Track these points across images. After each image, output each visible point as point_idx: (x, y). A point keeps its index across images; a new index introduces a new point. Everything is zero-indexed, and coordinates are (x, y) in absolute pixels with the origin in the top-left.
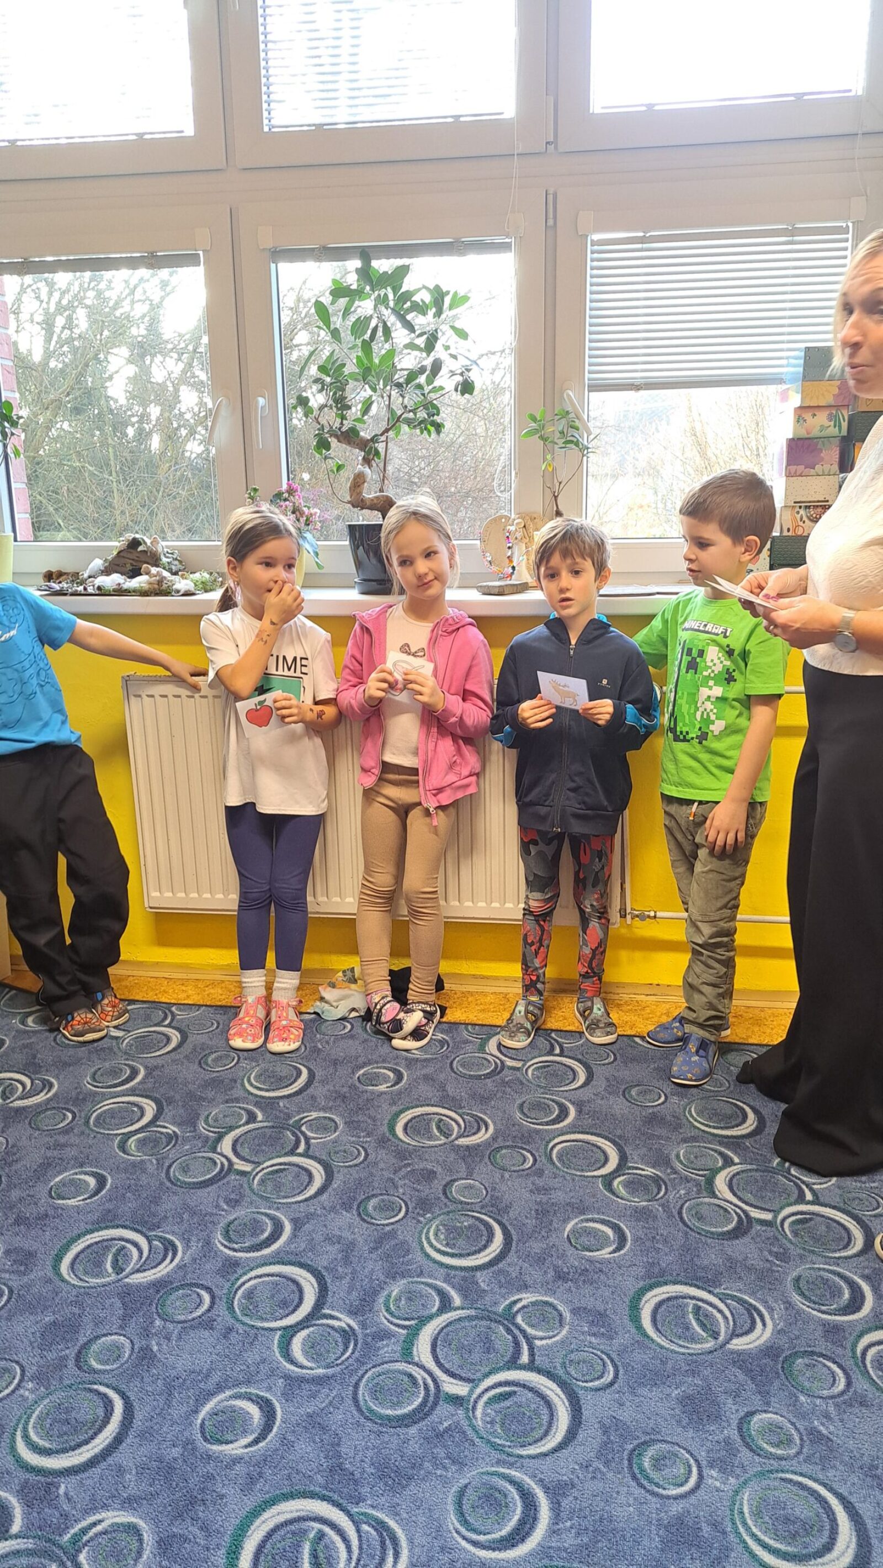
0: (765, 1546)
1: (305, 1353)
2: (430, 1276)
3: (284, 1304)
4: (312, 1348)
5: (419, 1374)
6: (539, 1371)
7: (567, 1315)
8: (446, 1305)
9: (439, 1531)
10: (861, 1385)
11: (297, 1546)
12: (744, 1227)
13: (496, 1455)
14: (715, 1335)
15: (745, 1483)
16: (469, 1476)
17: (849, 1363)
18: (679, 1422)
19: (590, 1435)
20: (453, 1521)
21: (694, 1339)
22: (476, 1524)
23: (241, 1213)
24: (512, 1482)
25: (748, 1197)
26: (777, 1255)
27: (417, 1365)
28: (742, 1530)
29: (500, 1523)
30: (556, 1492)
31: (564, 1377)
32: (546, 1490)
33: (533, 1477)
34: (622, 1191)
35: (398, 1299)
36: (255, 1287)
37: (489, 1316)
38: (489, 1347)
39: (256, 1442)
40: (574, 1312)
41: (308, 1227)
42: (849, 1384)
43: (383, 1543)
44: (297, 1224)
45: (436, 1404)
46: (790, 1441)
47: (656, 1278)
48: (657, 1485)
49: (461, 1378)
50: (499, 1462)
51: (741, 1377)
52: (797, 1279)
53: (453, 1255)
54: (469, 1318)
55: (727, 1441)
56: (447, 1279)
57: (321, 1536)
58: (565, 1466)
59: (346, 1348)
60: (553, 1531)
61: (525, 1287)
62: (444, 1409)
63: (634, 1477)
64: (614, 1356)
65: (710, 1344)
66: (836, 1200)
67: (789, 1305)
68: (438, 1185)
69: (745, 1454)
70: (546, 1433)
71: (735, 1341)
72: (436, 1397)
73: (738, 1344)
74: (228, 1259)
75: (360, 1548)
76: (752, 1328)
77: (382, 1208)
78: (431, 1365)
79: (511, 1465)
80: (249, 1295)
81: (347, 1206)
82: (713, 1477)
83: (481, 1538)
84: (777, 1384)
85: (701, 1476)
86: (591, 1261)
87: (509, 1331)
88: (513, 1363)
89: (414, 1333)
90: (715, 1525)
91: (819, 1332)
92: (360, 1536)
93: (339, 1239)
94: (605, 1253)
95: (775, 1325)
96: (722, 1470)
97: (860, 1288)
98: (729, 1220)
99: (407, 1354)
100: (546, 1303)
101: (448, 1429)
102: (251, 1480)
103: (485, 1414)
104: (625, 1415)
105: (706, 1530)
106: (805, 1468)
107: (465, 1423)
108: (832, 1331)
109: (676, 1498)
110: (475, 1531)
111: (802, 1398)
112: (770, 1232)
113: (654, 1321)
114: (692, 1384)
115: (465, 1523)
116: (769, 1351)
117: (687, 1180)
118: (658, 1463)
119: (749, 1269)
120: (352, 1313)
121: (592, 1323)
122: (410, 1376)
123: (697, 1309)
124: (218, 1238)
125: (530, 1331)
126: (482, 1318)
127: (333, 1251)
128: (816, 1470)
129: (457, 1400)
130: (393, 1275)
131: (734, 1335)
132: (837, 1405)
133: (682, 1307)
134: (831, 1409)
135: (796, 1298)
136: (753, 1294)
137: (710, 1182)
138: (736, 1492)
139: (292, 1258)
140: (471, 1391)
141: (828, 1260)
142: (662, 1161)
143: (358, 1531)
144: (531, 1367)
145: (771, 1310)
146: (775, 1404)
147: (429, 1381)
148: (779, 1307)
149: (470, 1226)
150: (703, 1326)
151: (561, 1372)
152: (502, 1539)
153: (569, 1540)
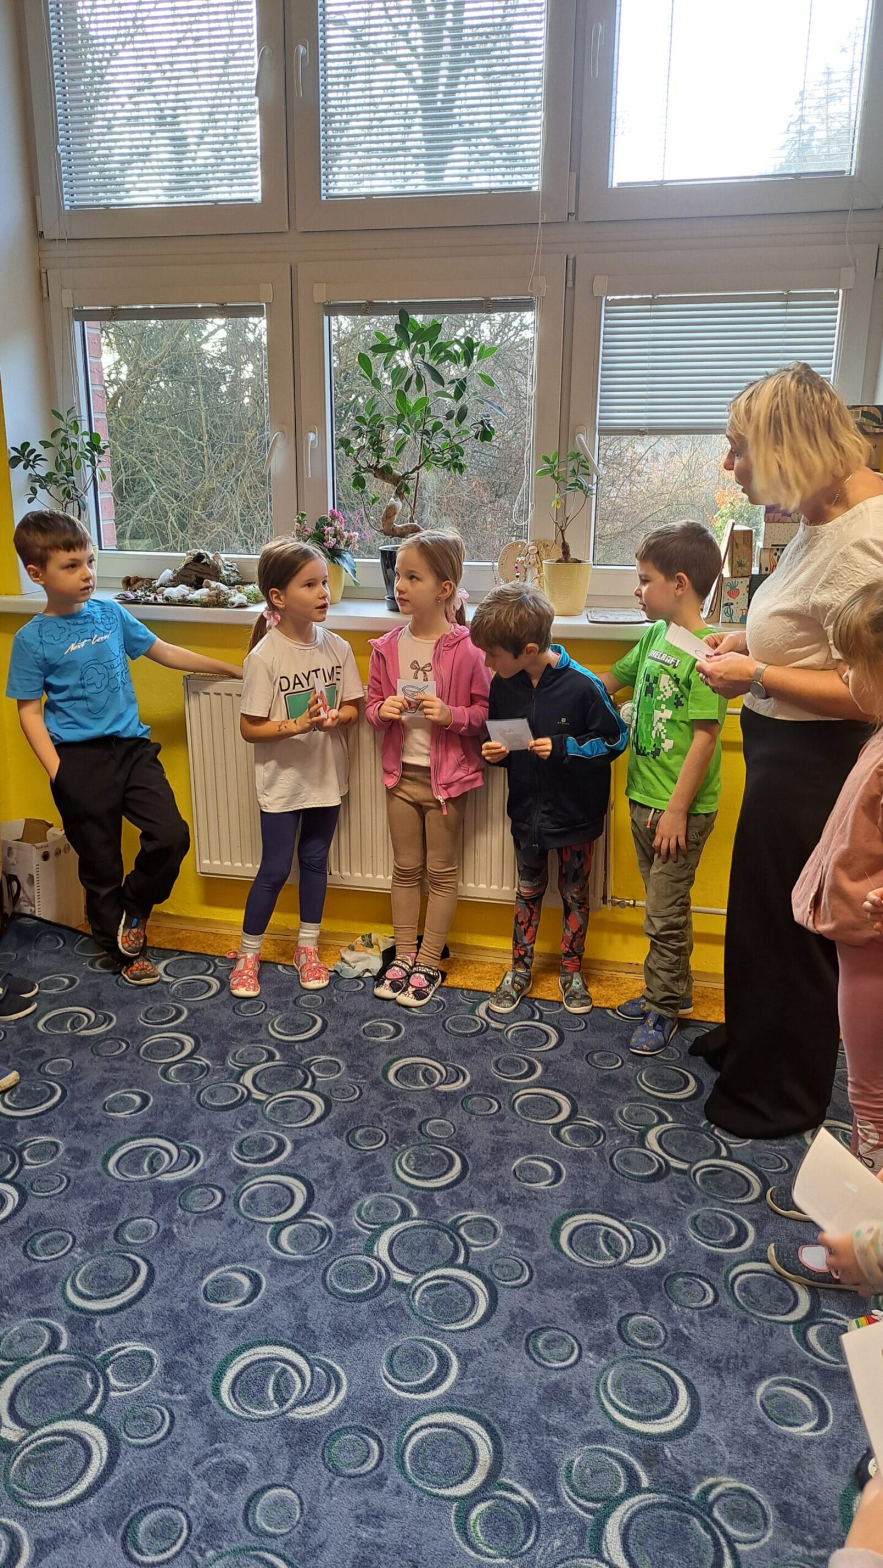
0: (618, 1408)
1: (290, 1242)
2: (398, 1193)
3: (278, 1205)
4: (296, 1240)
5: (375, 1265)
6: (470, 1270)
7: (501, 1230)
8: (406, 1215)
9: (373, 1376)
10: (725, 1301)
11: (266, 1378)
12: (663, 1172)
13: (424, 1328)
14: (617, 1255)
15: (613, 1363)
16: (402, 1340)
17: (720, 1285)
18: (572, 1316)
19: (501, 1319)
20: (384, 1370)
21: (599, 1257)
22: (401, 1375)
23: (253, 1133)
24: (433, 1347)
25: (673, 1150)
26: (684, 1198)
27: (375, 1258)
28: (602, 1395)
29: (420, 1375)
30: (466, 1357)
31: (489, 1276)
32: (459, 1356)
33: (450, 1345)
34: (567, 1138)
35: (369, 1208)
36: (258, 1190)
37: (438, 1226)
38: (434, 1249)
39: (244, 1303)
40: (508, 1228)
41: (305, 1148)
42: (716, 1300)
43: (329, 1381)
44: (297, 1144)
45: (385, 1288)
46: (656, 1337)
47: (579, 1207)
48: (545, 1359)
49: (408, 1271)
50: (426, 1333)
51: (630, 1286)
52: (696, 1218)
53: (417, 1178)
54: (423, 1227)
55: (607, 1333)
56: (410, 1196)
57: (284, 1371)
58: (477, 1341)
59: (322, 1241)
60: (457, 1384)
61: (472, 1206)
62: (390, 1292)
63: (528, 1352)
64: (532, 1264)
65: (611, 1261)
66: (746, 1158)
67: (683, 1236)
68: (415, 1122)
69: (619, 1343)
70: (466, 1316)
71: (632, 1261)
72: (387, 1282)
73: (635, 1263)
74: (239, 1167)
75: (312, 1382)
76: (647, 1253)
77: (365, 1137)
78: (386, 1259)
79: (435, 1336)
80: (252, 1196)
81: (338, 1134)
82: (590, 1358)
83: (403, 1384)
84: (657, 1295)
85: (580, 1356)
86: (529, 1191)
87: (452, 1238)
88: (451, 1263)
89: (377, 1234)
90: (583, 1391)
91: (704, 1258)
92: (312, 1375)
93: (329, 1159)
94: (542, 1186)
95: (668, 1251)
96: (598, 1354)
97: (746, 1229)
98: (651, 1167)
99: (369, 1250)
100: (486, 1220)
101: (390, 1307)
102: (237, 1330)
103: (422, 1298)
104: (532, 1308)
105: (575, 1393)
106: (664, 1357)
107: (405, 1303)
108: (714, 1260)
109: (557, 1369)
110: (399, 1379)
111: (675, 1307)
112: (683, 1178)
113: (570, 1240)
114: (588, 1290)
115: (393, 1372)
116: (658, 1270)
117: (624, 1132)
118: (548, 1344)
119: (657, 1206)
120: (331, 1215)
121: (519, 1238)
122: (369, 1265)
123: (607, 1234)
124: (233, 1152)
125: (468, 1239)
126: (433, 1227)
127: (322, 1167)
128: (671, 1359)
129: (402, 1286)
130: (367, 1190)
131: (633, 1256)
132: (700, 1314)
133: (596, 1232)
134: (696, 1317)
135: (691, 1233)
136: (656, 1226)
137: (643, 1135)
138: (605, 1369)
139: (289, 1170)
140: (414, 1281)
141: (725, 1205)
142: (606, 1115)
143: (312, 1371)
144: (465, 1267)
145: (667, 1239)
146: (652, 1310)
147: (383, 1271)
148: (675, 1239)
149: (436, 1157)
150: (609, 1247)
151: (487, 1272)
152: (419, 1386)
153: (470, 1391)
